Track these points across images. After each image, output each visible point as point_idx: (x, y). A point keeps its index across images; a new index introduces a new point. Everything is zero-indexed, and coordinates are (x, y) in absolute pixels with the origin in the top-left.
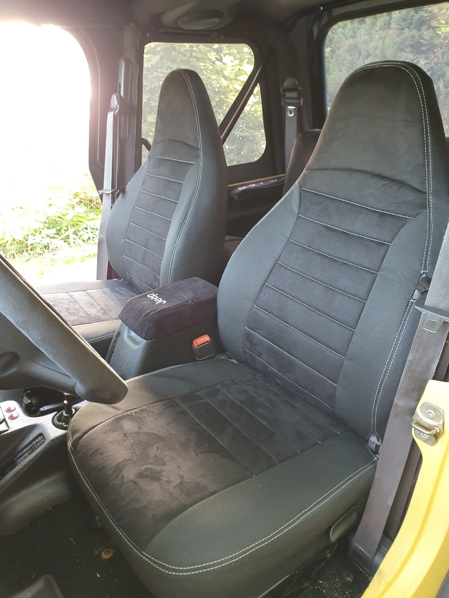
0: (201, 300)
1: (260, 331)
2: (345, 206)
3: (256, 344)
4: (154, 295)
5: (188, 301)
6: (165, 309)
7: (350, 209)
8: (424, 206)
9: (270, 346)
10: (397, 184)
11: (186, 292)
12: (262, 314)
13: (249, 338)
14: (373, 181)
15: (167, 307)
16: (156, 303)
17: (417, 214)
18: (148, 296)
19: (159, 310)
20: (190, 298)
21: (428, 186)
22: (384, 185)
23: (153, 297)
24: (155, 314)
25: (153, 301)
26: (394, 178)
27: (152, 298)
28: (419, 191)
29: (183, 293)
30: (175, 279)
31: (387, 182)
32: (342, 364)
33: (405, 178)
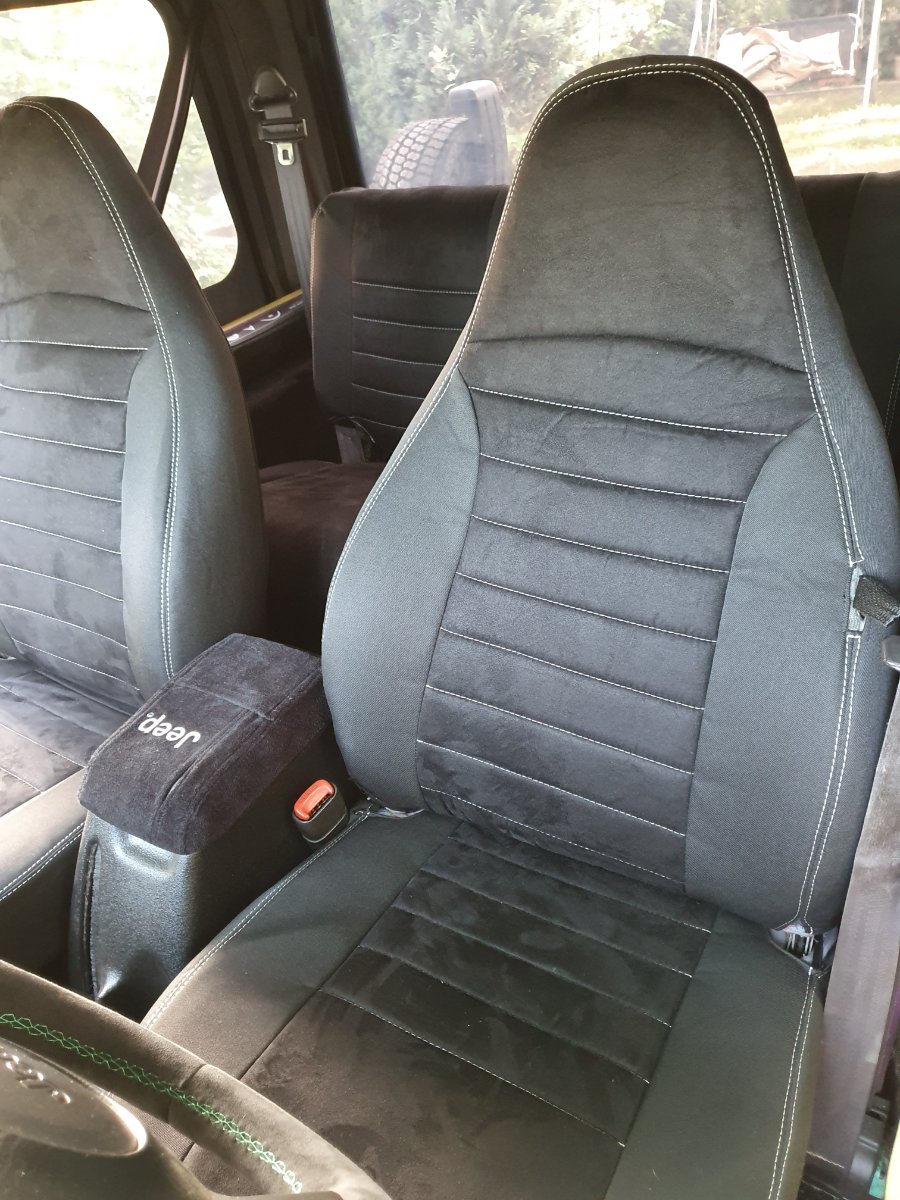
0: (286, 702)
1: (455, 743)
2: (610, 425)
3: (452, 774)
4: (156, 722)
5: (255, 716)
6: (209, 762)
7: (625, 432)
8: (807, 404)
9: (491, 772)
10: (733, 359)
11: (235, 689)
12: (454, 702)
13: (429, 761)
14: (671, 360)
15: (211, 751)
16: (177, 746)
17: (797, 426)
18: (141, 728)
19: (195, 767)
20: (257, 706)
21: (808, 356)
22: (700, 366)
23: (157, 726)
24: (192, 782)
25: (165, 745)
26: (721, 346)
27: (155, 733)
28: (789, 370)
29: (230, 695)
30: (186, 656)
31: (709, 357)
32: (690, 788)
33: (751, 343)
